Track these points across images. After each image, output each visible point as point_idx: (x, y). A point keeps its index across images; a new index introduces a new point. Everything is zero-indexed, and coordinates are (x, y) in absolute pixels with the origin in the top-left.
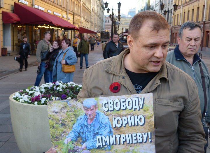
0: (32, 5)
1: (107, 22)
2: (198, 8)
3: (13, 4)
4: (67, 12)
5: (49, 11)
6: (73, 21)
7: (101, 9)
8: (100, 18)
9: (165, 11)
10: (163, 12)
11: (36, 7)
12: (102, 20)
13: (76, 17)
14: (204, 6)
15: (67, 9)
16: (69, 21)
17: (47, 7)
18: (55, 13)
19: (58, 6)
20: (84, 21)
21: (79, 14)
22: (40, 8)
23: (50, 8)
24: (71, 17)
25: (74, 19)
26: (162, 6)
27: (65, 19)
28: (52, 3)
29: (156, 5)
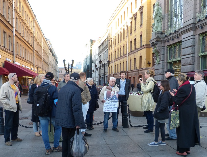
0: (14, 62)
1: (60, 72)
2: (124, 63)
3: (4, 62)
4: (33, 66)
5: (23, 66)
6: (38, 72)
7: (55, 63)
8: (55, 70)
9: (103, 65)
10: (101, 66)
11: (16, 63)
12: (57, 71)
13: (39, 69)
14: (127, 61)
15: (34, 64)
16: (35, 72)
17: (22, 63)
18: (27, 67)
19: (28, 62)
20: (45, 72)
21: (41, 67)
22: (18, 64)
23: (24, 64)
24: (36, 69)
25: (38, 70)
26: (100, 62)
27: (33, 71)
28: (25, 60)
29: (96, 60)
